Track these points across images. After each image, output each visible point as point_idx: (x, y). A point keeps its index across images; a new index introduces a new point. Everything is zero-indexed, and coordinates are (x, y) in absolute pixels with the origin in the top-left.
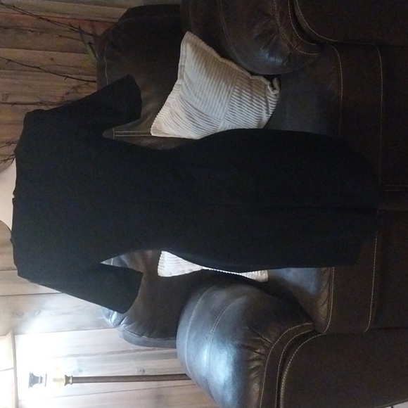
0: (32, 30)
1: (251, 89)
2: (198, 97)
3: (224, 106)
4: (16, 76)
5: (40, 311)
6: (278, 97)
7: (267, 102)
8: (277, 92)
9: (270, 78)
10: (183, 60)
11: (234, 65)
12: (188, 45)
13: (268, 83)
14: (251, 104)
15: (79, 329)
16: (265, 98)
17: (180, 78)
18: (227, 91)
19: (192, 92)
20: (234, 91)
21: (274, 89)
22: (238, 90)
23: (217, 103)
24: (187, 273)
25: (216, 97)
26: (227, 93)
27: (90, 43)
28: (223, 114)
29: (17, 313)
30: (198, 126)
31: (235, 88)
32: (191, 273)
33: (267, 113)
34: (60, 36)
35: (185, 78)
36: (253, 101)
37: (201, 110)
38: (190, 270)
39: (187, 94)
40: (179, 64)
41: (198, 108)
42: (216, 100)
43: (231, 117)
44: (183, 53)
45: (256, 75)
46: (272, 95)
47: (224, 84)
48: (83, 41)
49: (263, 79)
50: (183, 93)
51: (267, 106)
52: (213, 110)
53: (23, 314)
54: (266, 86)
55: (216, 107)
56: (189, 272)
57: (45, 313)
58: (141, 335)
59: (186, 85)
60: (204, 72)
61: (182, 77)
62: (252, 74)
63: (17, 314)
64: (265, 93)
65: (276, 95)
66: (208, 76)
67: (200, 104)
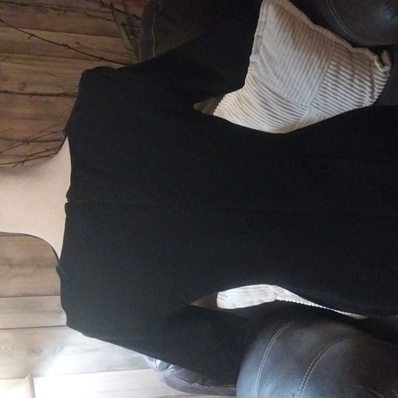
0: (55, 7)
1: (352, 66)
2: (278, 77)
3: (314, 89)
4: (35, 62)
5: (62, 348)
6: (388, 76)
7: (372, 82)
8: (387, 68)
9: (377, 50)
10: (262, 28)
11: (330, 35)
12: (271, 8)
13: (374, 58)
14: (352, 86)
15: (109, 369)
16: (371, 76)
17: (255, 53)
18: (319, 67)
19: (271, 72)
20: (329, 68)
21: (383, 64)
22: (334, 66)
23: (305, 83)
24: (255, 304)
25: (304, 76)
26: (320, 71)
27: (123, 25)
28: (311, 99)
29: (34, 350)
30: (274, 116)
31: (331, 64)
32: (260, 305)
33: (372, 97)
34: (89, 15)
35: (261, 53)
36: (353, 82)
37: (281, 94)
38: (260, 300)
39: (264, 74)
40: (256, 34)
41: (277, 91)
42: (304, 81)
43: (321, 103)
44: (261, 19)
45: (360, 46)
46: (381, 74)
47: (316, 59)
48: (115, 21)
49: (367, 53)
50: (258, 72)
51: (372, 88)
52: (298, 93)
53: (41, 351)
54: (372, 62)
55: (302, 89)
56: (259, 303)
57: (68, 350)
58: (192, 383)
59: (262, 61)
60: (291, 42)
61: (257, 51)
62: (355, 45)
63: (34, 352)
64: (370, 71)
65: (385, 73)
66: (295, 49)
67: (281, 86)
